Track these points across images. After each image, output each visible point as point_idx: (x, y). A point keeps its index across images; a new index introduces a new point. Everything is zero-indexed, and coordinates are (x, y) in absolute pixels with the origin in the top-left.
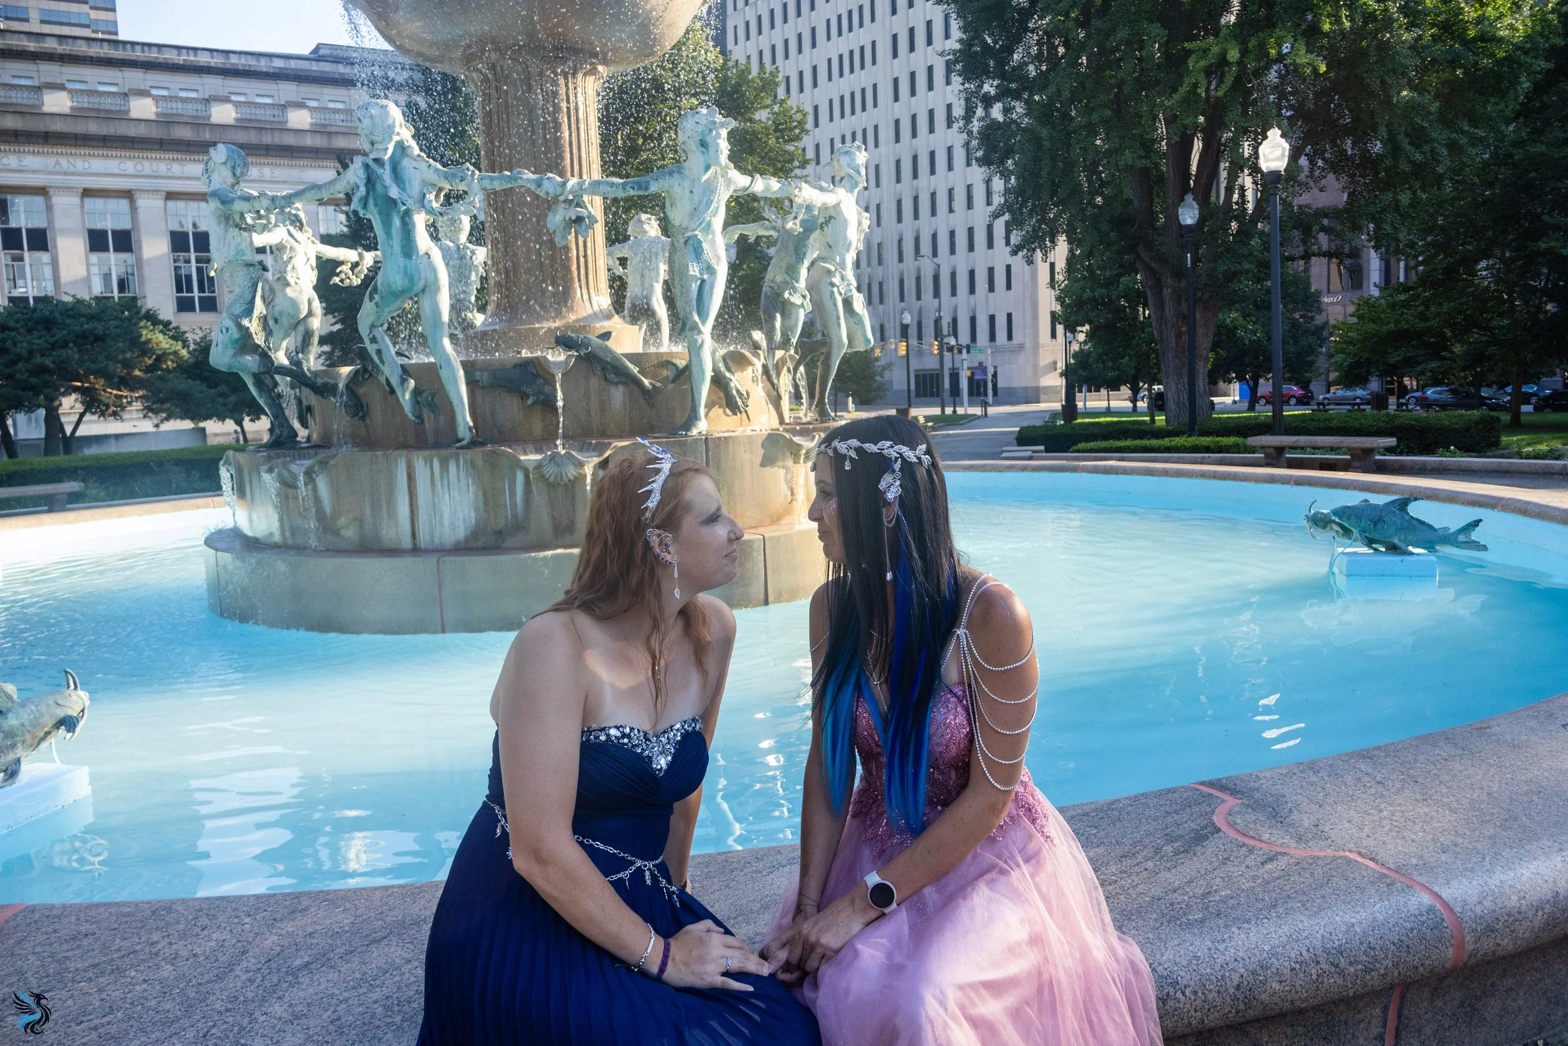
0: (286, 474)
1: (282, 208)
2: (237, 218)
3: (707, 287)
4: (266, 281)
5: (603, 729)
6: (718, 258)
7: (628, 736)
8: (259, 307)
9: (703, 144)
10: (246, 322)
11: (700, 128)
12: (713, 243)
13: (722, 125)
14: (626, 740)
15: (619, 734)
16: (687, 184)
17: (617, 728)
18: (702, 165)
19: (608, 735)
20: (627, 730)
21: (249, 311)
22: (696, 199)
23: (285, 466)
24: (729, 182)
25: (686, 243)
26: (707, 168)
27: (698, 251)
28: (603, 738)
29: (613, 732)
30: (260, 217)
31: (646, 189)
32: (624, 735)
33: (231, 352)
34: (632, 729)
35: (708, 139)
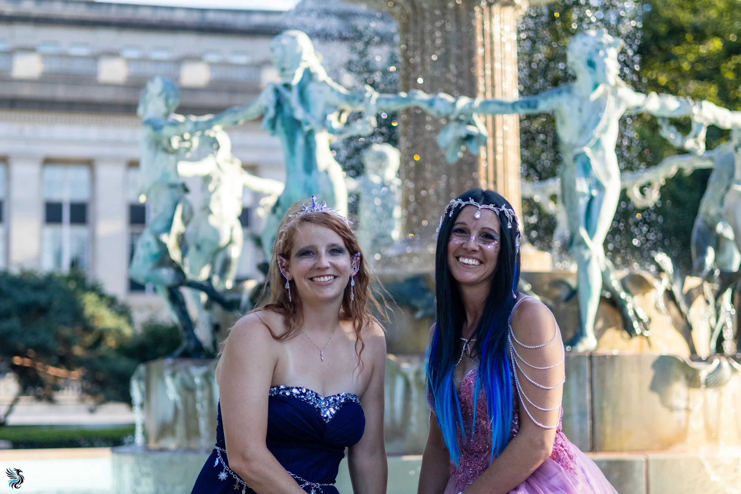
0: (186, 377)
1: (203, 131)
2: (165, 143)
3: (595, 204)
4: (186, 202)
5: (288, 389)
6: (608, 175)
7: (305, 394)
8: (178, 226)
9: (591, 64)
10: (165, 238)
11: (588, 49)
12: (603, 160)
13: (610, 45)
14: (302, 397)
15: (298, 393)
16: (576, 103)
17: (297, 388)
18: (590, 85)
19: (291, 393)
20: (304, 391)
21: (168, 229)
22: (585, 116)
23: (187, 370)
24: (619, 101)
25: (575, 159)
26: (596, 86)
27: (586, 168)
28: (288, 394)
29: (295, 391)
30: (183, 140)
31: (535, 107)
32: (302, 394)
33: (150, 265)
34: (307, 390)
35: (596, 60)
